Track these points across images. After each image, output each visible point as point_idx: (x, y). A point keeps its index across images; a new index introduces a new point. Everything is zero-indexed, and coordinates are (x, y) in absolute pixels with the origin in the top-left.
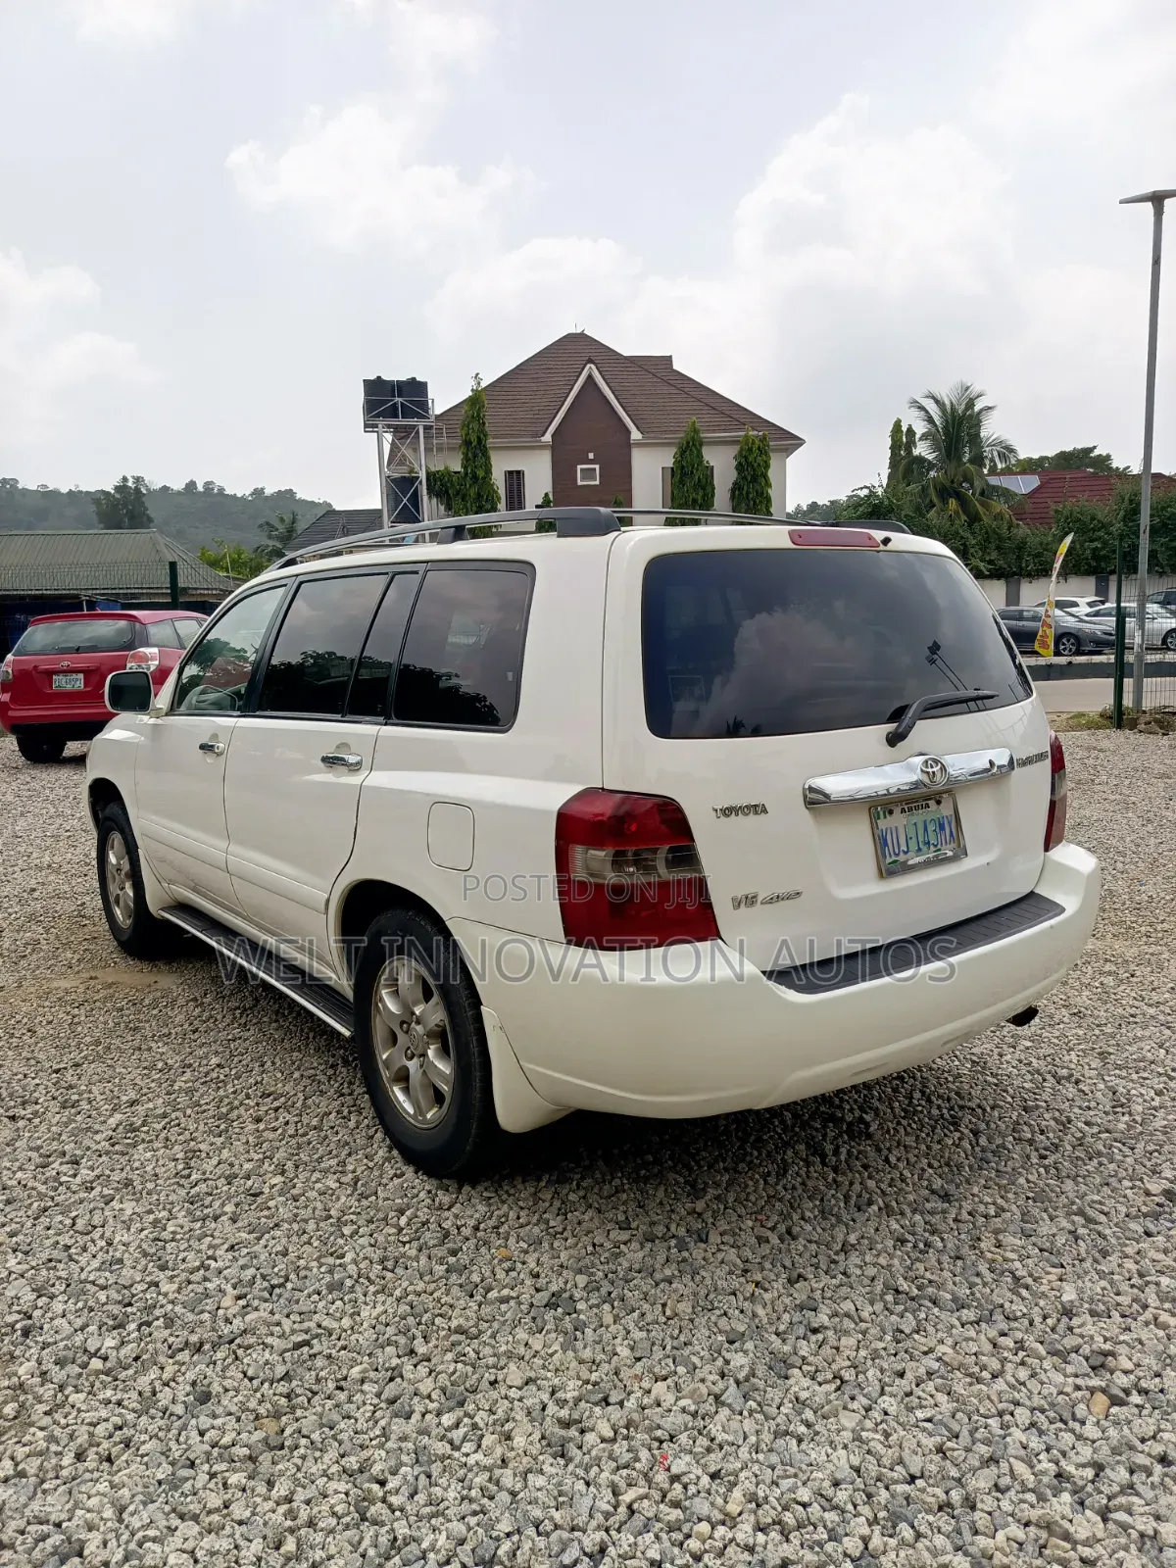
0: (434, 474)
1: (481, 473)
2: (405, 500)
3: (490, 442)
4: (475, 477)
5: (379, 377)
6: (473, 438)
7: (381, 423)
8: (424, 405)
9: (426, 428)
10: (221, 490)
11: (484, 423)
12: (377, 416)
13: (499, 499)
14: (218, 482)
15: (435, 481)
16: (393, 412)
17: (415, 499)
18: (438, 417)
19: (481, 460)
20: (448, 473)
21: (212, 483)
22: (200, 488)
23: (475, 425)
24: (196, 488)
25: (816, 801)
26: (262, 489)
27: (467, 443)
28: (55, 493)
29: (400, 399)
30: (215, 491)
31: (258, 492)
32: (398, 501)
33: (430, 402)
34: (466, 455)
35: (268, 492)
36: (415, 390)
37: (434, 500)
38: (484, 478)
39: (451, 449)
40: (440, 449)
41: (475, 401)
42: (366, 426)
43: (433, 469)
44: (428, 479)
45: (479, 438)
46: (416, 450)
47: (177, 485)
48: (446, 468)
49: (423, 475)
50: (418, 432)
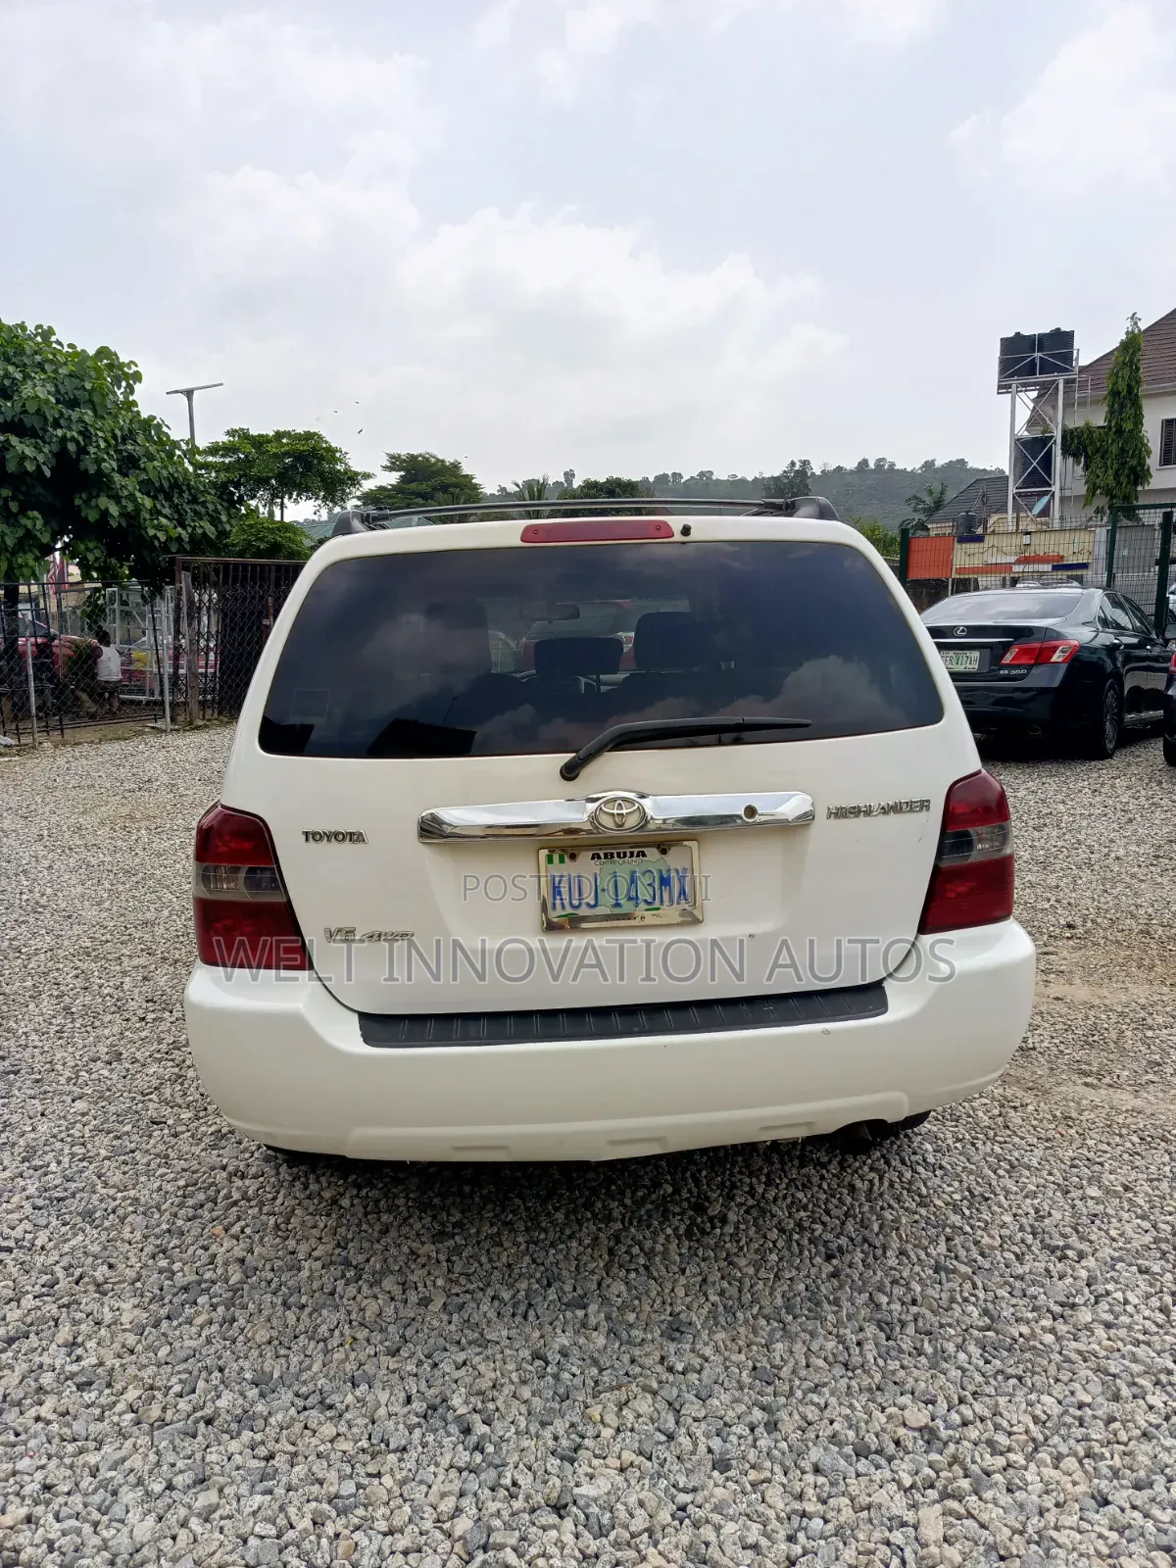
0: (1072, 432)
1: (1128, 426)
2: (1035, 464)
3: (1143, 389)
4: (1119, 431)
5: (1018, 334)
6: (1122, 386)
7: (1015, 382)
8: (1068, 358)
9: (1067, 382)
10: (892, 465)
11: (1138, 369)
12: (1012, 375)
13: (1149, 453)
14: (890, 459)
15: (1072, 439)
16: (1031, 370)
17: (1047, 462)
18: (1083, 369)
19: (1129, 411)
20: (1088, 428)
21: (883, 459)
22: (872, 465)
23: (1126, 372)
24: (868, 466)
25: (431, 830)
26: (933, 461)
27: (1115, 393)
28: (743, 481)
29: (1040, 354)
30: (886, 467)
31: (929, 465)
32: (1026, 464)
33: (1075, 352)
34: (1111, 407)
35: (938, 464)
36: (1060, 342)
37: (1070, 460)
38: (1131, 431)
39: (1095, 402)
40: (1082, 404)
41: (1131, 346)
42: (1000, 387)
43: (1071, 426)
44: (1064, 437)
45: (1129, 386)
46: (1055, 407)
47: (851, 465)
48: (1087, 424)
49: (1058, 435)
50: (1057, 388)
